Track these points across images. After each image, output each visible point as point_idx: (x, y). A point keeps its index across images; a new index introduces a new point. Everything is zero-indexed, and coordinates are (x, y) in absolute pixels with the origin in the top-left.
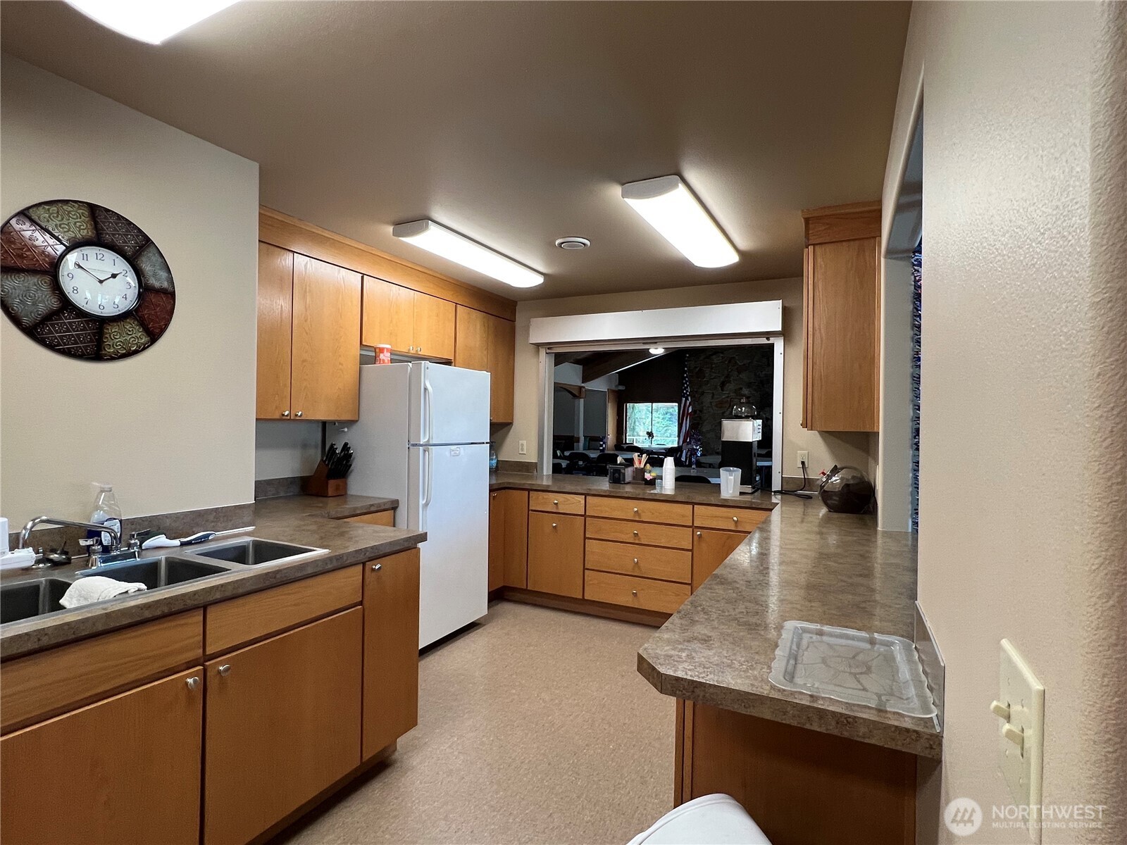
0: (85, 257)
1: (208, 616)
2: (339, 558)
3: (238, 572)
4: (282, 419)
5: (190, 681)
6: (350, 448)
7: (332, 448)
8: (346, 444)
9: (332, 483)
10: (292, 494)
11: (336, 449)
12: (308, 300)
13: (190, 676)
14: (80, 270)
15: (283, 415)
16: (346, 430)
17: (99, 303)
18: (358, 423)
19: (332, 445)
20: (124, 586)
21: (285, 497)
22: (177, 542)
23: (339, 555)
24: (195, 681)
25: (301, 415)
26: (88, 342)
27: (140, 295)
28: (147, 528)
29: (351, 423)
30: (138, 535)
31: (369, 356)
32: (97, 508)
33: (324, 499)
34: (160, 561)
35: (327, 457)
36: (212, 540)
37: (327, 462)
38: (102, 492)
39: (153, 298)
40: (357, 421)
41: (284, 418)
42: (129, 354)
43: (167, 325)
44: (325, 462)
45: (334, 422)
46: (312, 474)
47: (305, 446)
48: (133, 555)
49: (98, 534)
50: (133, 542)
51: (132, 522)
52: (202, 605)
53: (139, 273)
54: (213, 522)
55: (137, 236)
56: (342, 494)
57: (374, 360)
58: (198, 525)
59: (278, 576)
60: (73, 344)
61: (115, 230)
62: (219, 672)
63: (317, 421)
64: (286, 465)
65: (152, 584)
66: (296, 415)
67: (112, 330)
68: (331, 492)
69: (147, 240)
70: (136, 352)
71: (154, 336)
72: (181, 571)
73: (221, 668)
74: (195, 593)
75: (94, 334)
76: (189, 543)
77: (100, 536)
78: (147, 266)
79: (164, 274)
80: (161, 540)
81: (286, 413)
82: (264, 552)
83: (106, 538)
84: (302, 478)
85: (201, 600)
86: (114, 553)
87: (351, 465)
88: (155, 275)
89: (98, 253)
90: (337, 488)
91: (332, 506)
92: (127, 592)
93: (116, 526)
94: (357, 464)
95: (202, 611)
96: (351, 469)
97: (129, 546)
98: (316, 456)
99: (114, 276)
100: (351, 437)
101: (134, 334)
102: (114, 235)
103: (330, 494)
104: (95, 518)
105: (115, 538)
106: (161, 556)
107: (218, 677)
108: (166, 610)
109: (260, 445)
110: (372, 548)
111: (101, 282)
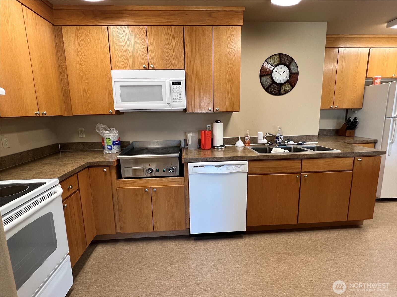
0: (278, 69)
1: (303, 162)
2: (345, 154)
3: (311, 152)
4: (330, 109)
5: (297, 176)
6: (357, 119)
7: (349, 119)
8: (355, 118)
9: (348, 132)
10: (332, 135)
11: (351, 119)
12: (343, 64)
13: (298, 175)
14: (277, 72)
15: (331, 107)
16: (356, 112)
17: (280, 80)
18: (362, 109)
19: (349, 118)
20: (283, 150)
21: (330, 136)
22: (296, 144)
23: (345, 153)
24: (298, 177)
25: (337, 107)
26: (278, 91)
27: (290, 76)
28: (289, 139)
29: (358, 109)
30: (287, 140)
31: (370, 82)
32: (278, 132)
33: (345, 137)
34: (292, 147)
35: (347, 122)
36: (305, 144)
37: (347, 124)
38: (279, 128)
39: (293, 76)
40: (361, 108)
41: (331, 108)
42: (287, 92)
43: (296, 83)
44: (346, 124)
45: (351, 109)
46: (340, 128)
47: (338, 118)
48: (286, 145)
49: (278, 138)
50: (286, 141)
51: (285, 137)
52: (302, 158)
53: (290, 69)
54: (305, 139)
55: (290, 59)
56: (352, 136)
57: (372, 83)
58: (301, 139)
59: (323, 155)
60: (274, 92)
61: (285, 59)
62: (305, 177)
63: (344, 109)
64: (331, 124)
65: (290, 151)
66: (336, 107)
67: (283, 87)
68: (347, 135)
69: (292, 60)
70: (288, 92)
71: (293, 87)
72: (296, 150)
73: (305, 176)
74: (300, 155)
75: (279, 88)
76: (299, 144)
77: (279, 139)
78: (292, 67)
79: (296, 68)
80: (292, 142)
81: (332, 107)
82: (319, 149)
83: (280, 140)
84: (336, 130)
85: (301, 157)
86: (282, 143)
87: (357, 125)
88: (294, 69)
89: (280, 66)
90: (350, 133)
91: (347, 140)
92: (284, 152)
93: (282, 137)
94: (359, 126)
95: (301, 160)
96: (356, 127)
97: (285, 142)
98: (343, 121)
99: (284, 72)
100: (358, 115)
101: (288, 87)
102: (284, 61)
103: (347, 136)
104: (278, 135)
105: (282, 140)
106: (292, 146)
107: (304, 178)
108: (293, 157)
109: (321, 117)
110: (358, 153)
111: (281, 74)
